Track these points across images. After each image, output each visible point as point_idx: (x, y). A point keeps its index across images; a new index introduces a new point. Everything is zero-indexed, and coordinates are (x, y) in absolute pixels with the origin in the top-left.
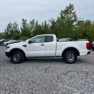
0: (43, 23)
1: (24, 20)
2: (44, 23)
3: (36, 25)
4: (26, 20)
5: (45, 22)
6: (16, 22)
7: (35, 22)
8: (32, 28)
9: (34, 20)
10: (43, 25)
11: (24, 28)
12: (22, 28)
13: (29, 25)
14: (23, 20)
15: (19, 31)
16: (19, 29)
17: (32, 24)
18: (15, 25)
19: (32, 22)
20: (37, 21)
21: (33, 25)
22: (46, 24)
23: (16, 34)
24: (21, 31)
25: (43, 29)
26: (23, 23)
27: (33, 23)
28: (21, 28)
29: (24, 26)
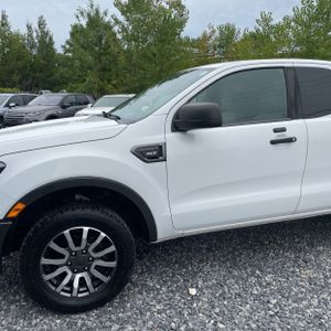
0: (29, 27)
2: (35, 26)
5: (41, 24)
10: (30, 35)
20: (5, 17)
22: (45, 34)
25: (35, 52)
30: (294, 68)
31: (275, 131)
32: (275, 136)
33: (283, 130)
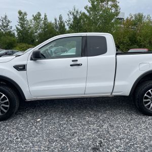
0: (56, 20)
1: (22, 13)
2: (58, 19)
3: (44, 23)
4: (25, 14)
5: (61, 18)
6: (6, 16)
7: (41, 17)
8: (36, 29)
9: (39, 14)
10: (56, 23)
11: (22, 27)
12: (19, 27)
13: (31, 22)
14: (20, 13)
15: (14, 33)
16: (13, 29)
17: (37, 21)
18: (4, 21)
19: (37, 18)
20: (45, 16)
21: (39, 23)
22: (62, 22)
23: (8, 40)
24: (16, 34)
26: (20, 19)
27: (39, 18)
28: (17, 28)
29: (22, 25)
30: (86, 36)
31: (73, 61)
32: (72, 63)
33: (77, 61)
